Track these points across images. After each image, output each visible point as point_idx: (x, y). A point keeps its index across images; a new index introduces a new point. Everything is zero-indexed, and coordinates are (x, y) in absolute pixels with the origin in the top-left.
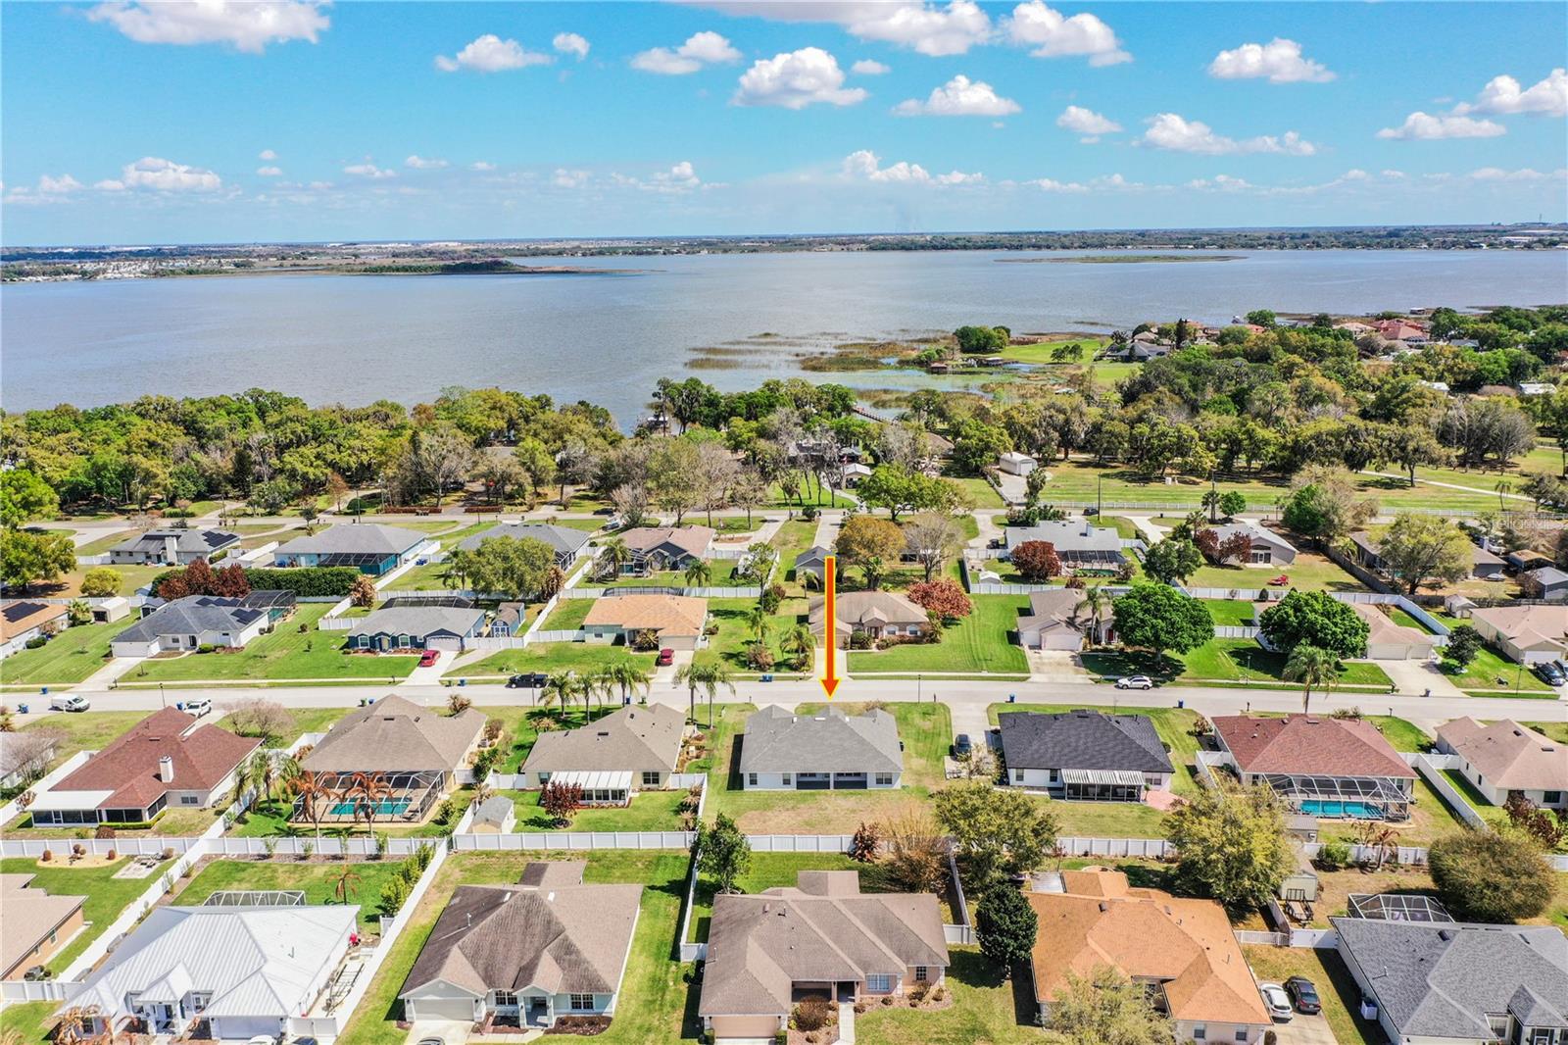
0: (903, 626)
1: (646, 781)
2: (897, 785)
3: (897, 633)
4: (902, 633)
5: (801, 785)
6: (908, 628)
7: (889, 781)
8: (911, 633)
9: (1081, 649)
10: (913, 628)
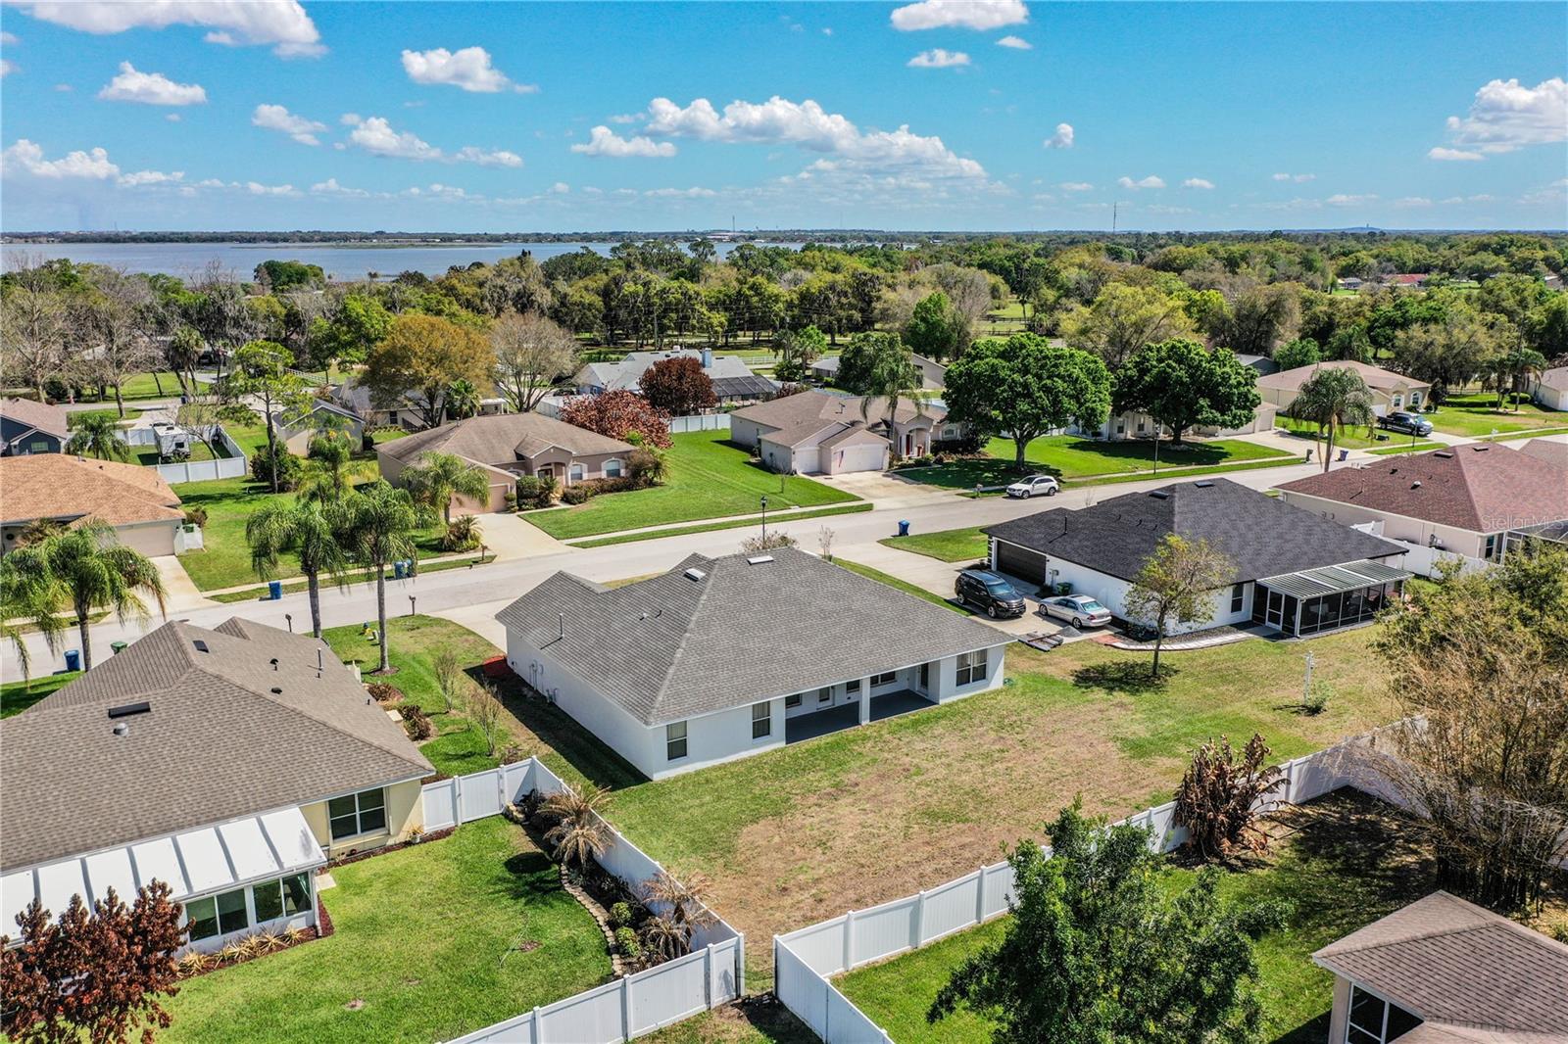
0: (594, 461)
1: (341, 827)
2: (996, 680)
3: (585, 476)
4: (596, 475)
5: (797, 729)
6: (603, 464)
7: (981, 674)
8: (610, 473)
9: (886, 466)
10: (612, 466)
